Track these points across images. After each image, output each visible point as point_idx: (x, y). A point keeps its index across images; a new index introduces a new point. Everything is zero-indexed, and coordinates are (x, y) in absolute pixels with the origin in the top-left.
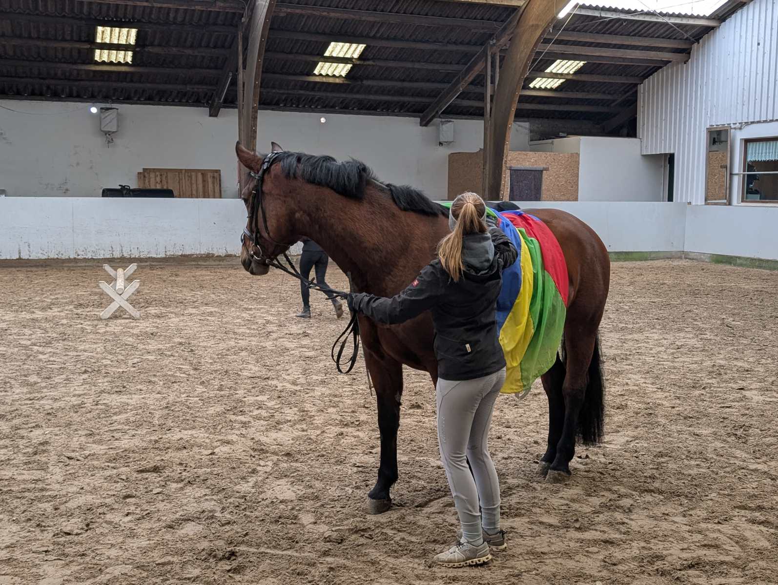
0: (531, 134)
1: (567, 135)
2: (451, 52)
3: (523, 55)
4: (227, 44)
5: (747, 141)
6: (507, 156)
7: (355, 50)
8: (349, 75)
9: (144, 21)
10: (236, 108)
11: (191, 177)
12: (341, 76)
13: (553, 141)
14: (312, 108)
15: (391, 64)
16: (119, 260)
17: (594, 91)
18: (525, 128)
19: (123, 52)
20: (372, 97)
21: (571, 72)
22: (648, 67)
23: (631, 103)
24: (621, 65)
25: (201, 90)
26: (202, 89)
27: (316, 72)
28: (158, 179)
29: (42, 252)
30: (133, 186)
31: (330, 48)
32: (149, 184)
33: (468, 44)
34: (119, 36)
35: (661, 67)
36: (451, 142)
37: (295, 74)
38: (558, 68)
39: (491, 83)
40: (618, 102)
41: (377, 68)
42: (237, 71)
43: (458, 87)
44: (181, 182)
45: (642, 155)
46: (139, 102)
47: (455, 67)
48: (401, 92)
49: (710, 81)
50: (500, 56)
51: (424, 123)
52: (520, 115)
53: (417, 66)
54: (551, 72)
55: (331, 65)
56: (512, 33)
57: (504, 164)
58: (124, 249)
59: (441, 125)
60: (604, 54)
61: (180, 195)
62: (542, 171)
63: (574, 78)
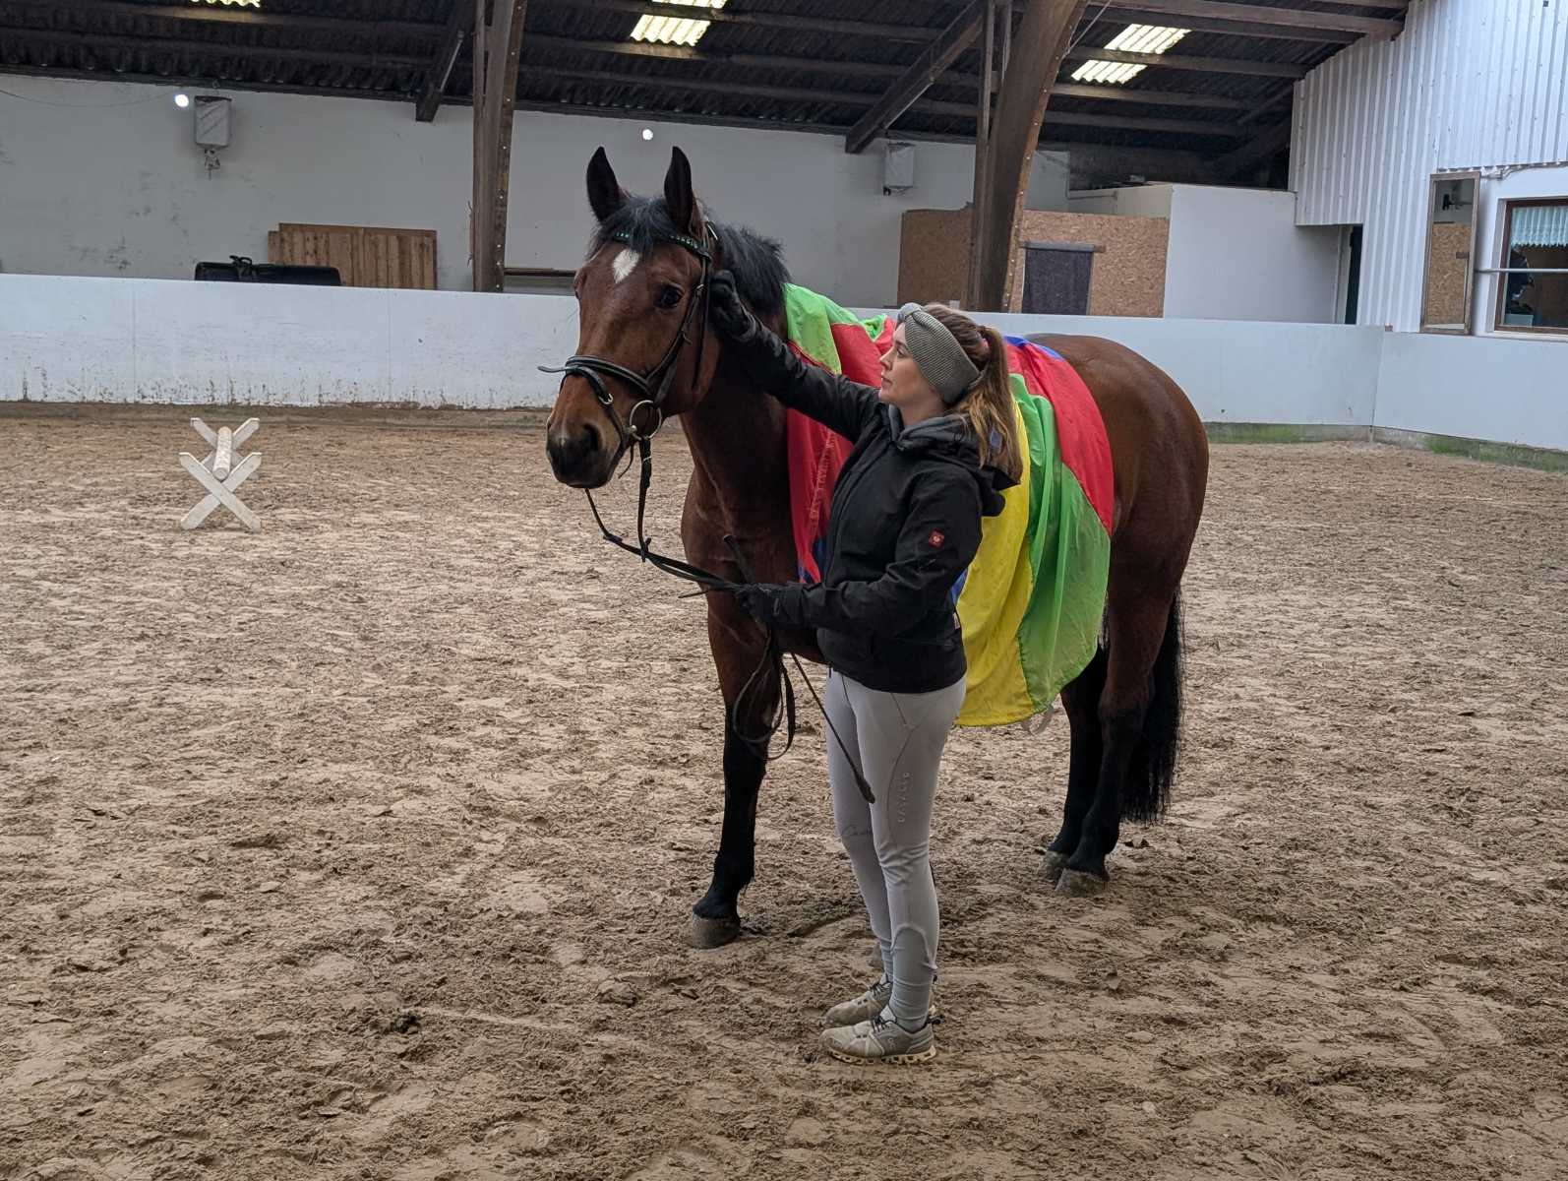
0: (1073, 176)
1: (1147, 180)
3: (1061, 11)
5: (1512, 205)
6: (1020, 220)
8: (703, 45)
10: (471, 104)
11: (375, 243)
12: (686, 44)
13: (1116, 193)
14: (626, 111)
15: (789, 22)
16: (224, 410)
17: (1204, 92)
18: (1062, 163)
20: (749, 90)
21: (1159, 51)
22: (1315, 44)
23: (1279, 118)
24: (1262, 39)
25: (399, 66)
28: (310, 246)
29: (71, 388)
30: (259, 258)
32: (292, 256)
35: (1342, 46)
36: (907, 188)
37: (593, 38)
38: (1132, 41)
39: (994, 69)
40: (1251, 115)
41: (762, 30)
42: (473, 28)
43: (924, 75)
44: (356, 253)
45: (1298, 227)
46: (273, 86)
47: (921, 32)
48: (808, 81)
49: (1443, 77)
51: (854, 147)
52: (1051, 136)
53: (843, 28)
54: (1118, 50)
55: (667, 21)
57: (1012, 237)
58: (236, 387)
59: (888, 152)
60: (1228, 16)
61: (353, 279)
62: (1091, 253)
63: (1165, 62)
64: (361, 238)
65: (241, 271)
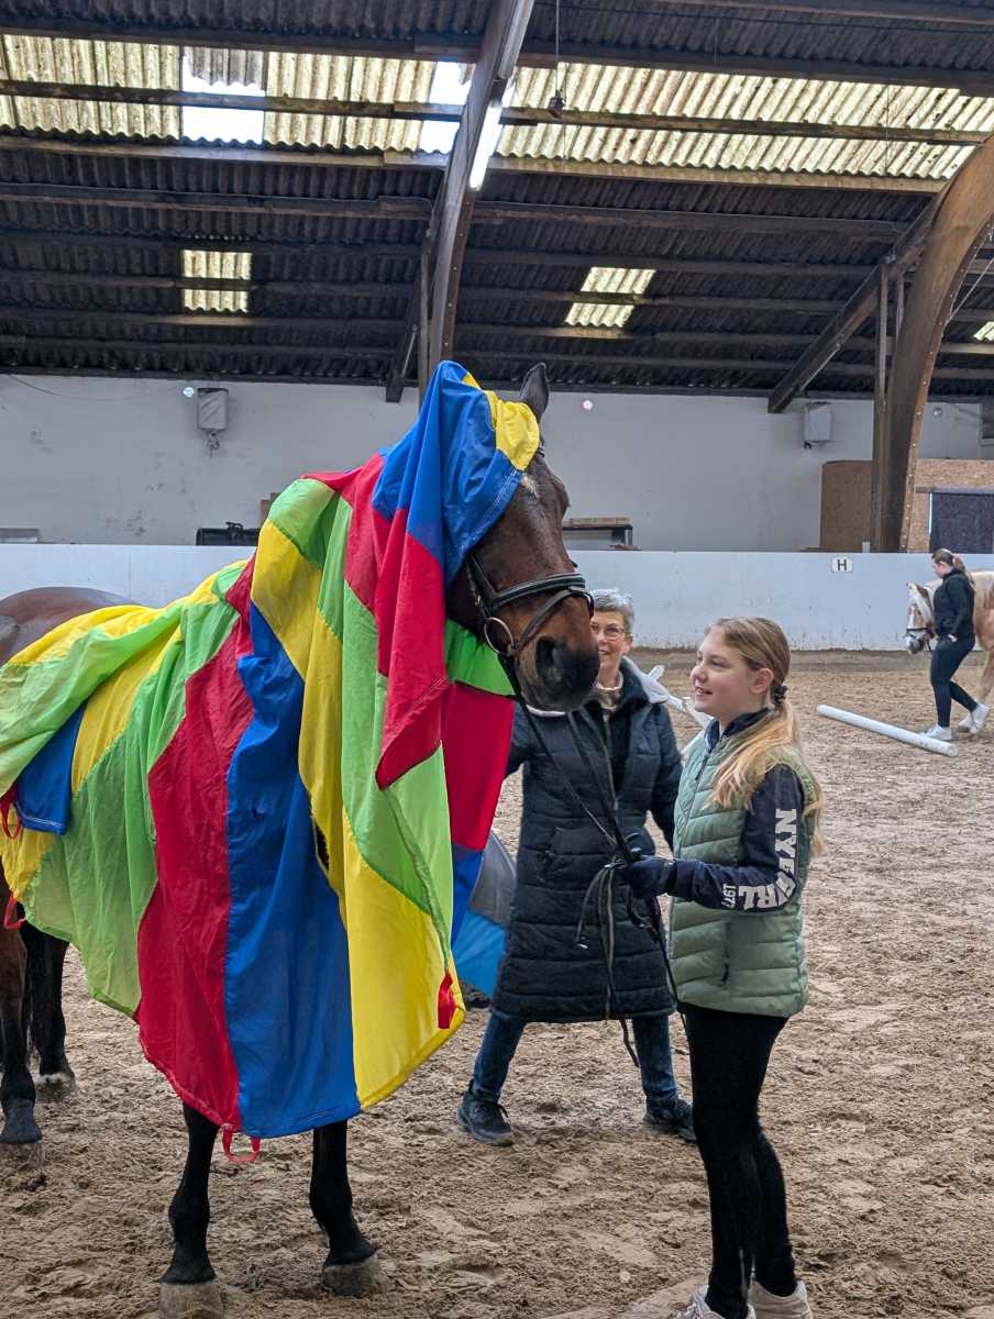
0: (986, 426)
3: (942, 281)
6: (915, 468)
7: (637, 281)
8: (630, 326)
9: (261, 239)
12: (615, 326)
15: (705, 303)
18: (973, 415)
19: (231, 293)
25: (369, 356)
26: (372, 354)
27: (570, 320)
30: (251, 524)
31: (591, 278)
34: (222, 265)
36: (825, 442)
37: (532, 325)
39: (887, 332)
41: (680, 311)
43: (832, 341)
46: (265, 377)
47: (825, 305)
50: (905, 284)
51: (776, 406)
55: (596, 308)
56: (924, 242)
57: (908, 485)
59: (806, 410)
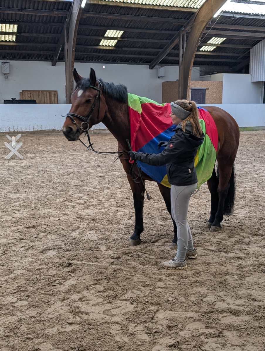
0: (201, 72)
1: (217, 73)
2: (163, 34)
3: (197, 35)
4: (59, 31)
6: (189, 83)
7: (118, 34)
8: (116, 46)
9: (21, 21)
10: (64, 61)
11: (44, 94)
12: (112, 46)
13: (210, 76)
14: (99, 62)
15: (136, 40)
16: (12, 133)
17: (229, 52)
18: (198, 70)
19: (11, 36)
20: (127, 56)
21: (219, 43)
22: (255, 40)
23: (247, 57)
24: (243, 40)
26: (48, 53)
27: (101, 44)
28: (29, 95)
30: (18, 98)
31: (107, 33)
32: (25, 98)
33: (171, 30)
34: (9, 28)
35: (261, 41)
36: (164, 76)
37: (91, 46)
38: (213, 41)
39: (182, 48)
40: (240, 57)
41: (129, 42)
42: (64, 44)
43: (167, 50)
44: (39, 97)
45: (252, 82)
46: (19, 59)
47: (165, 41)
48: (140, 53)
50: (186, 36)
51: (151, 68)
52: (196, 64)
53: (147, 41)
54: (210, 43)
55: (108, 41)
56: (192, 25)
57: (188, 87)
58: (15, 128)
59: (159, 69)
60: (234, 35)
61: (39, 103)
62: (205, 90)
63: (221, 46)
64: (40, 93)
65: (14, 101)
